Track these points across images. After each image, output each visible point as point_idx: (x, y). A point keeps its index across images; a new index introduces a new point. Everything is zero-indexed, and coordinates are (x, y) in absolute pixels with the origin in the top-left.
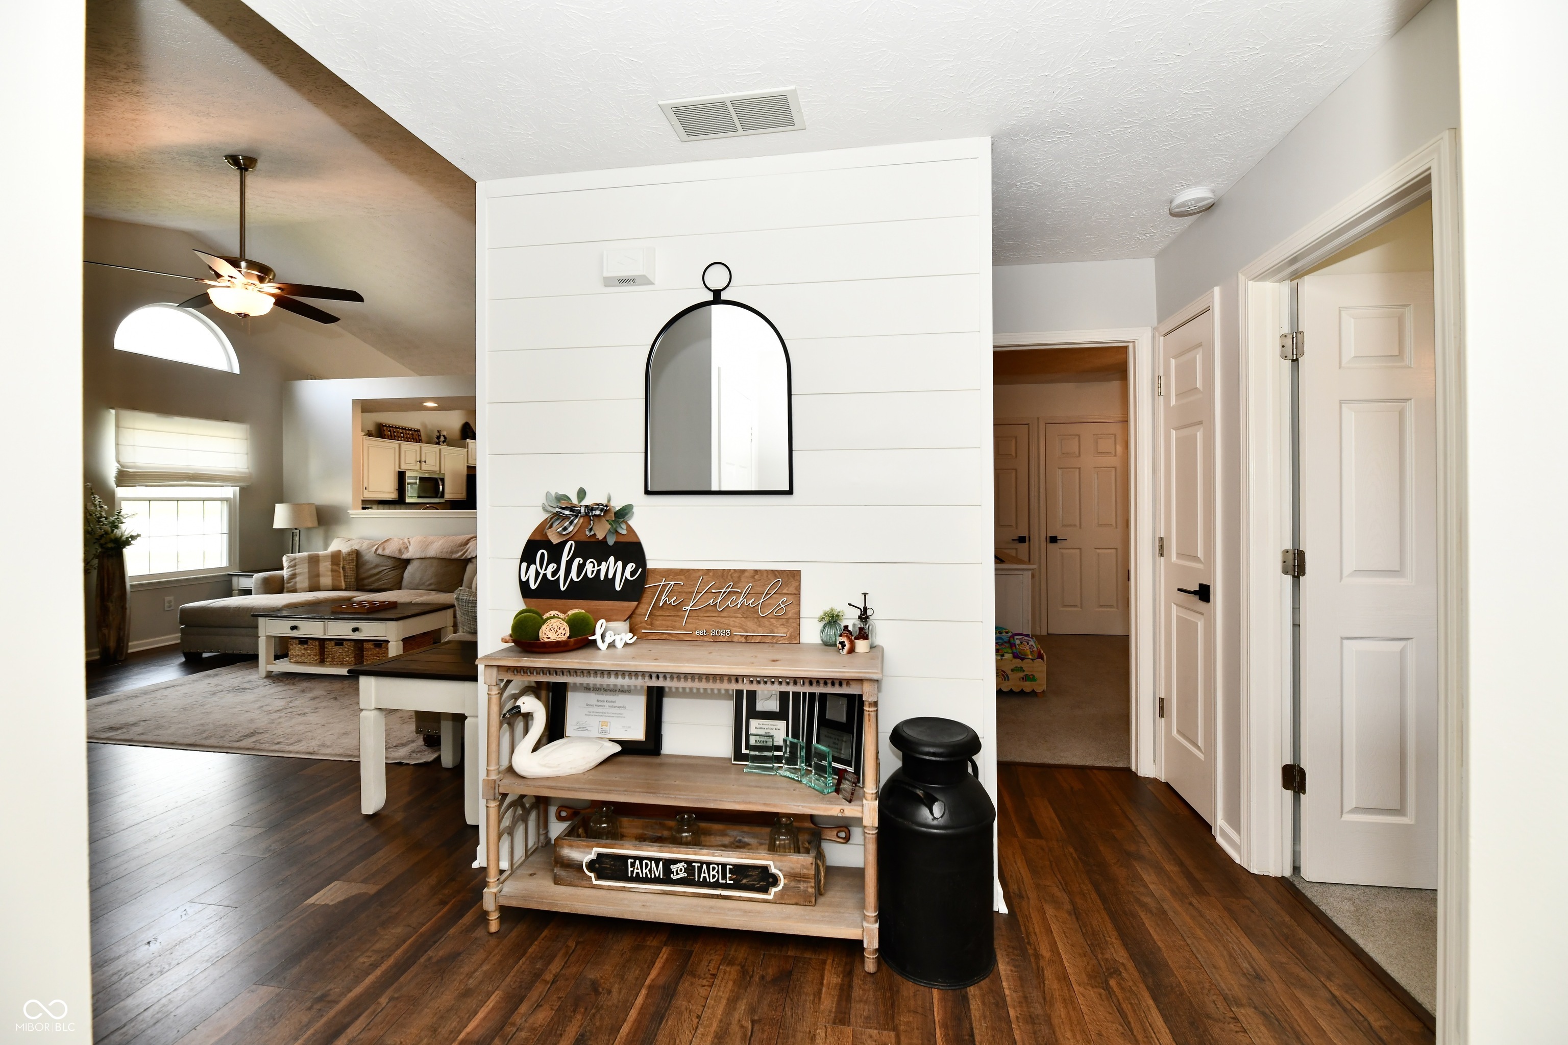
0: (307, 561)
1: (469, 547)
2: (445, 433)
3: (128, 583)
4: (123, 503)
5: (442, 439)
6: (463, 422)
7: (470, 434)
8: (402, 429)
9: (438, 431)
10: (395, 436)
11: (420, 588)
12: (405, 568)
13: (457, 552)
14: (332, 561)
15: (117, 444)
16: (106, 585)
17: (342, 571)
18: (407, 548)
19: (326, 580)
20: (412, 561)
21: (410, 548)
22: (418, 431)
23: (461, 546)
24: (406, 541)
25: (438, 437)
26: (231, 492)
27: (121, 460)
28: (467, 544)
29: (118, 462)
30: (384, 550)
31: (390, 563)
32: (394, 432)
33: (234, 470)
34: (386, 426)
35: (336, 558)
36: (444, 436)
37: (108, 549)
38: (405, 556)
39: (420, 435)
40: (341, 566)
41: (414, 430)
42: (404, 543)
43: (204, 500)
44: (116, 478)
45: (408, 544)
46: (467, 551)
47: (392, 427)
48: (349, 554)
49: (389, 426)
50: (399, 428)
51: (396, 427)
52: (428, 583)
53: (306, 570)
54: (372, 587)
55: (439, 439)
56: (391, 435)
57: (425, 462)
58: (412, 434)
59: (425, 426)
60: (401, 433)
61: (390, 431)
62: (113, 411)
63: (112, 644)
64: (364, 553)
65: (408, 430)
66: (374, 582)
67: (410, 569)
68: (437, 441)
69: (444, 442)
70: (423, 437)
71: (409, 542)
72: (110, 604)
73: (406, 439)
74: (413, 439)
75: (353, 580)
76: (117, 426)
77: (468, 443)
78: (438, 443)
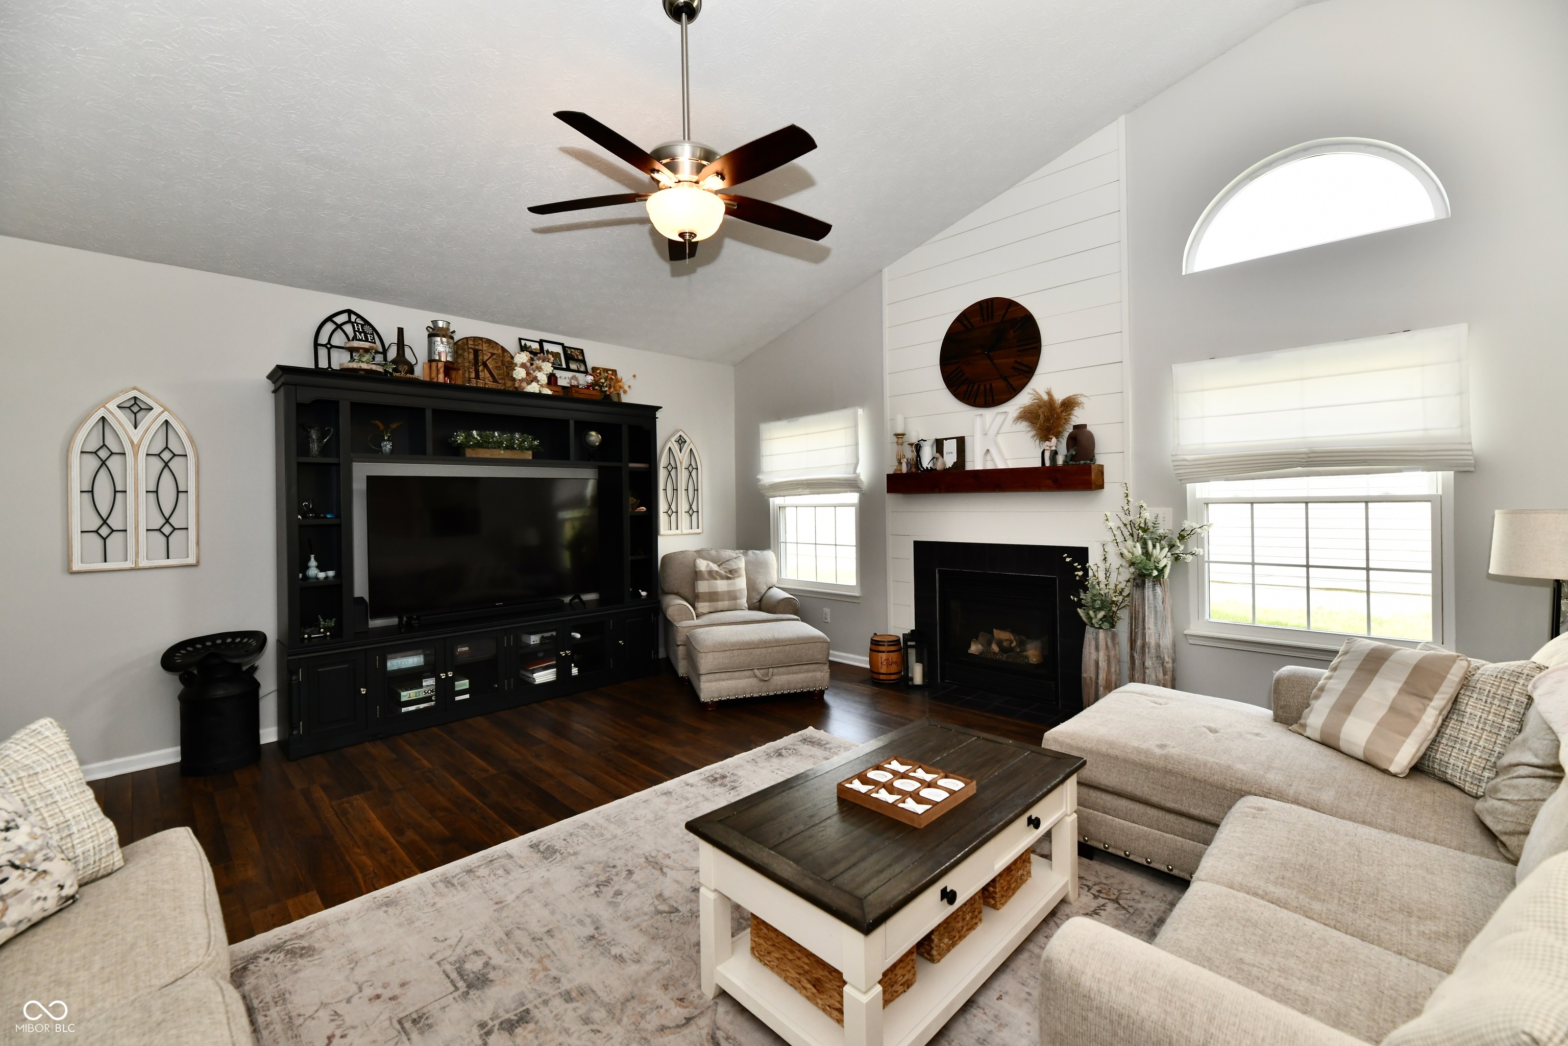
14: (1408, 683)
15: (1177, 419)
19: (1357, 730)
27: (1182, 442)
29: (1178, 446)
35: (1427, 676)
43: (1367, 501)
44: (1175, 470)
76: (1177, 392)
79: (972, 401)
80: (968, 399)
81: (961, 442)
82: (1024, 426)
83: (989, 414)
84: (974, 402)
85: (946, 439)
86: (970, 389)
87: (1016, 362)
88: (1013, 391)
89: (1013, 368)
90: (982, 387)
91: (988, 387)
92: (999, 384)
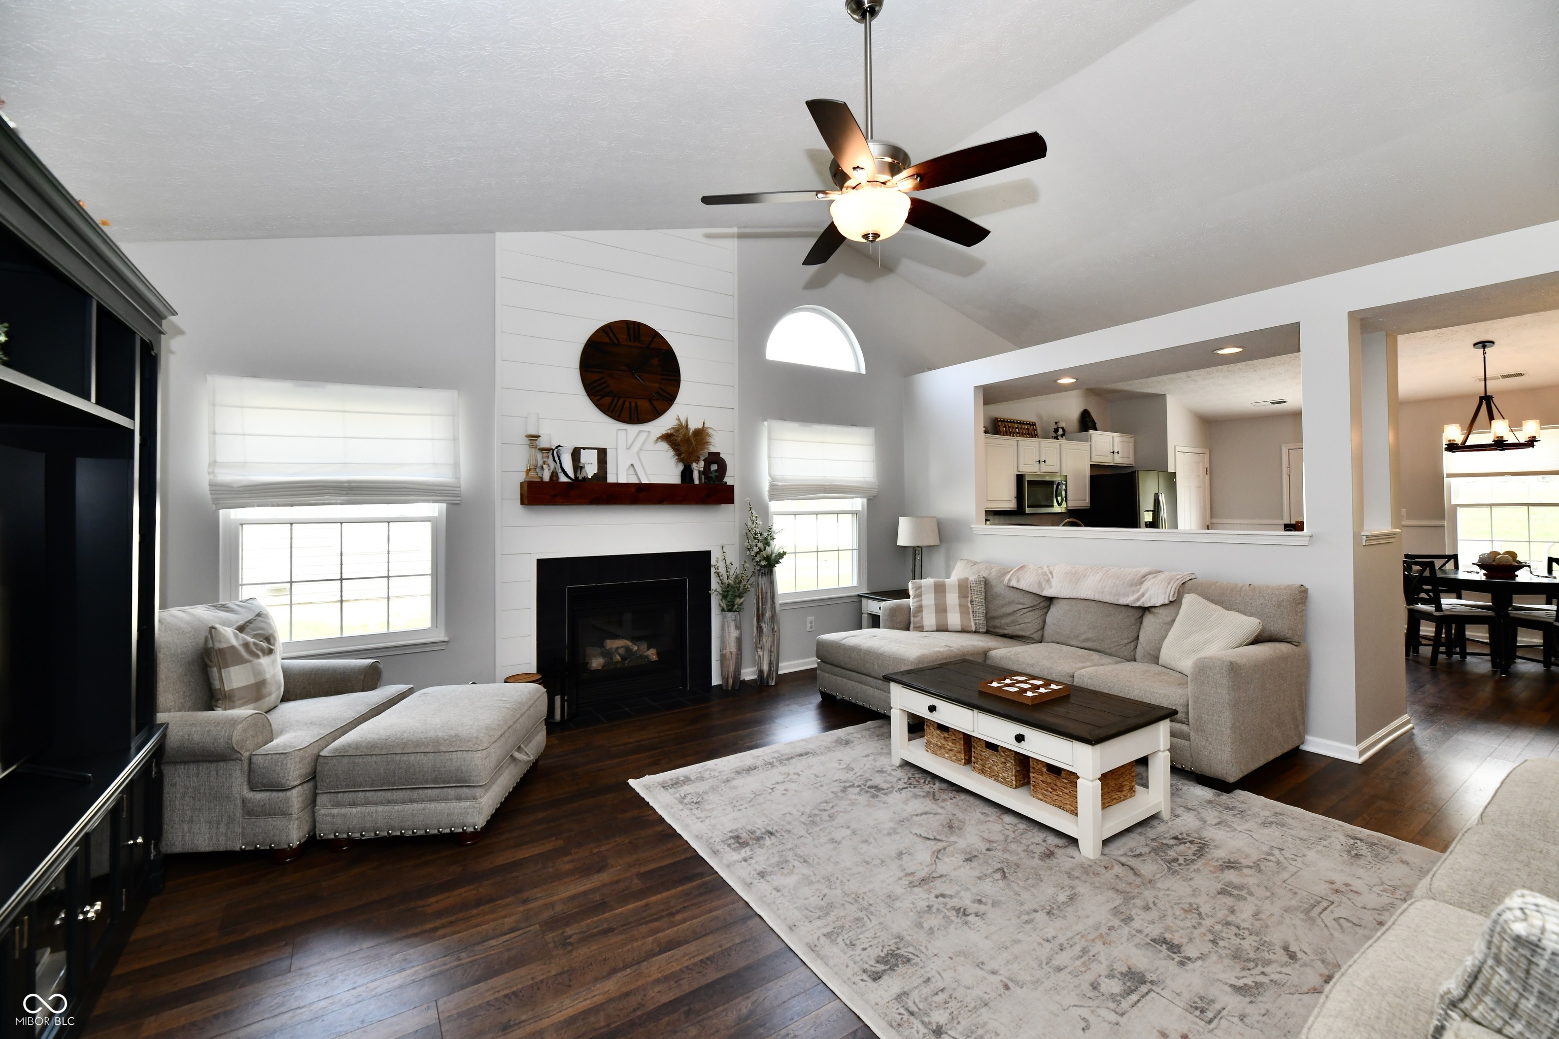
0: (933, 590)
1: (1148, 589)
2: (1063, 424)
3: (779, 601)
4: (775, 517)
5: (1060, 432)
6: (1081, 410)
7: (1090, 424)
8: (1017, 423)
9: (1056, 423)
10: (1010, 433)
11: (1072, 642)
12: (1048, 608)
13: (1126, 595)
14: (959, 592)
15: (769, 457)
16: (760, 605)
17: (970, 606)
18: (1048, 581)
19: (954, 619)
20: (1058, 601)
21: (1054, 582)
22: (1034, 424)
23: (1131, 585)
24: (1046, 569)
25: (1056, 431)
26: (858, 504)
27: (773, 474)
28: (1142, 583)
29: (770, 475)
30: (1018, 581)
31: (1028, 601)
32: (1009, 427)
33: (862, 479)
34: (1000, 421)
35: (964, 588)
36: (1062, 428)
37: (761, 566)
38: (1047, 593)
39: (1035, 430)
40: (969, 599)
41: (1029, 424)
42: (1044, 574)
43: (838, 513)
44: (769, 491)
45: (1050, 576)
46: (1143, 595)
47: (1007, 421)
48: (978, 582)
49: (1004, 421)
50: (1014, 422)
51: (1011, 422)
52: (1084, 637)
53: (933, 602)
54: (1006, 632)
55: (1058, 432)
56: (1006, 432)
57: (1045, 462)
58: (1028, 429)
59: (1040, 417)
60: (1017, 428)
61: (1005, 427)
62: (766, 423)
63: (766, 668)
64: (994, 582)
65: (1023, 423)
66: (1008, 625)
67: (1055, 611)
68: (1055, 435)
69: (1062, 436)
70: (1039, 431)
71: (1051, 573)
72: (763, 625)
73: (1022, 435)
74: (1028, 434)
75: (982, 618)
76: (770, 439)
77: (1091, 435)
78: (1056, 438)
79: (617, 415)
80: (612, 412)
81: (602, 454)
82: (664, 446)
83: (633, 429)
84: (619, 416)
85: (584, 449)
86: (614, 403)
87: (660, 388)
88: (656, 413)
89: (657, 393)
90: (627, 404)
91: (633, 404)
92: (644, 404)
